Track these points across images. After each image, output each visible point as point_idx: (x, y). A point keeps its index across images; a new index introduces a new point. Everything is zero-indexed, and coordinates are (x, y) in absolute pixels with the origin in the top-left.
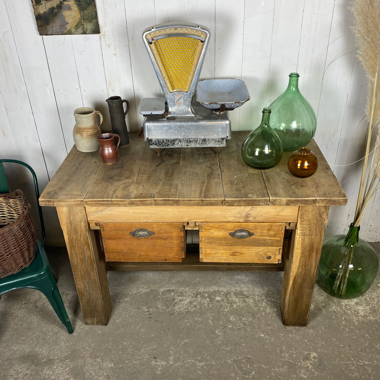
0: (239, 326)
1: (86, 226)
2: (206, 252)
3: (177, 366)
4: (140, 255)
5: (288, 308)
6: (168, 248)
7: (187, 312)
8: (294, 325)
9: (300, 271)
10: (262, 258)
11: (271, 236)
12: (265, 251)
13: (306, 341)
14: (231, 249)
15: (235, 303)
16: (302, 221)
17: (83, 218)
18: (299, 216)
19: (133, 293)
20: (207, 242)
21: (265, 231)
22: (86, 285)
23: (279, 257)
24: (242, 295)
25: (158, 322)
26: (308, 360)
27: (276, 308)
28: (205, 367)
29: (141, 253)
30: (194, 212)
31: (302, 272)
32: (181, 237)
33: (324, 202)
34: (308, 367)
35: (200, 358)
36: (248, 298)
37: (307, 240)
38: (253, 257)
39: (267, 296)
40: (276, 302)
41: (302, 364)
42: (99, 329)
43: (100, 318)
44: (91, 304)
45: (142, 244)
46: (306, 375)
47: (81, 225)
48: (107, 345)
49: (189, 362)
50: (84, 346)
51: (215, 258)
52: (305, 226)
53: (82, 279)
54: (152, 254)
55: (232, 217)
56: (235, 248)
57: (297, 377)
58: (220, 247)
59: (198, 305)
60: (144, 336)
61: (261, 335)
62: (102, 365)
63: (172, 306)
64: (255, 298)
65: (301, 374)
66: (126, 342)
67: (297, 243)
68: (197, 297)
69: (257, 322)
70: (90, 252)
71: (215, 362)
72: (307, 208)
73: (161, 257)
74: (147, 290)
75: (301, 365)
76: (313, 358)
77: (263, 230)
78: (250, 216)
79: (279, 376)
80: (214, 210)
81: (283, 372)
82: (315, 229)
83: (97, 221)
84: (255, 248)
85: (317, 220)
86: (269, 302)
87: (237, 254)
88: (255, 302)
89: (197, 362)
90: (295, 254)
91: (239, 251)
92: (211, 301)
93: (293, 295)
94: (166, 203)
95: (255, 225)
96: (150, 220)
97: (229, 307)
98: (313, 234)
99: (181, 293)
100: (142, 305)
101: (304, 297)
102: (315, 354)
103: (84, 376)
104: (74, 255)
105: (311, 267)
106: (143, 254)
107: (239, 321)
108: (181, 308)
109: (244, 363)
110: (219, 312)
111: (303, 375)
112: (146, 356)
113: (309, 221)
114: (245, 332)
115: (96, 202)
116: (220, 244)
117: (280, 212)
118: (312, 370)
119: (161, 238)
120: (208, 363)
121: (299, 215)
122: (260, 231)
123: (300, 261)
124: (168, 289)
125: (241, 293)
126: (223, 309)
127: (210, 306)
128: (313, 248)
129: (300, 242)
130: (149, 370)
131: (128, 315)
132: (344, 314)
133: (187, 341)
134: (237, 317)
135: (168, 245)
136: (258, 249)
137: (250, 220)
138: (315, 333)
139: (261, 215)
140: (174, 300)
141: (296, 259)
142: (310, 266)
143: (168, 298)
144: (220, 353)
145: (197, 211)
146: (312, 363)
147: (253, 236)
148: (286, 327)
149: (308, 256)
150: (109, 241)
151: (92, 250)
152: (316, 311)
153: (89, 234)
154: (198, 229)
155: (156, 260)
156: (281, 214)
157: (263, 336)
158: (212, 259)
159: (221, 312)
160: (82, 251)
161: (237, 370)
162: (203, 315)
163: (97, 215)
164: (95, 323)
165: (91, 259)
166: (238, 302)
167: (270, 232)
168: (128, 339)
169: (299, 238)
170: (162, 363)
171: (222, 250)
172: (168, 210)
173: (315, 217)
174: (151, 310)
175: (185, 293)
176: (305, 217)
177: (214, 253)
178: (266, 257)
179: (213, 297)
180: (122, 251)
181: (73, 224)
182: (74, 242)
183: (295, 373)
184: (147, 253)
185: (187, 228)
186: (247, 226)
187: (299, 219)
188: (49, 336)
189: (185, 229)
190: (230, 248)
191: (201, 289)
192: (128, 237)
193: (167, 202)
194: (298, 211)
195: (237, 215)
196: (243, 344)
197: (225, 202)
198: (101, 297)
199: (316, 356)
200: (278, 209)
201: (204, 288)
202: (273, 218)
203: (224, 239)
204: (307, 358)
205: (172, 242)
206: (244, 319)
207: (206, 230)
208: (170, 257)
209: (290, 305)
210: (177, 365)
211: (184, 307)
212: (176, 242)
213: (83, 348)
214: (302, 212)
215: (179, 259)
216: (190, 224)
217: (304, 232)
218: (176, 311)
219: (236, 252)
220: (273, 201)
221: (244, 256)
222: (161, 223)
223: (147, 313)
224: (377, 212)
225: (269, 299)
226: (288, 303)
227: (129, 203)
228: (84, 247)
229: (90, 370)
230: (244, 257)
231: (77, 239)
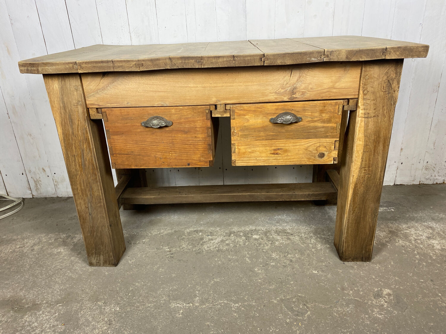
0: (285, 263)
1: (83, 112)
2: (241, 151)
3: (204, 308)
4: (156, 157)
5: (347, 232)
6: (192, 146)
7: (218, 251)
8: (355, 259)
9: (362, 174)
10: (312, 156)
11: (324, 122)
12: (316, 145)
13: (374, 277)
14: (272, 144)
15: (277, 240)
16: (365, 95)
17: (80, 100)
18: (361, 87)
19: (153, 234)
20: (241, 135)
21: (317, 114)
22: (88, 204)
23: (335, 154)
24: (285, 233)
25: (182, 261)
26: (380, 297)
27: (329, 244)
28: (243, 309)
29: (156, 154)
30: (223, 87)
31: (365, 176)
32: (207, 128)
33: (398, 53)
34: (383, 305)
35: (235, 298)
36: (292, 236)
37: (371, 125)
38: (300, 156)
39: (316, 233)
40: (328, 238)
41: (374, 302)
42: (106, 270)
43: (107, 255)
44: (95, 233)
45: (157, 141)
46: (382, 314)
47: (78, 111)
48: (114, 286)
49: (220, 303)
50: (83, 289)
51: (251, 159)
52: (368, 102)
53: (83, 195)
54: (171, 156)
55: (274, 94)
56: (277, 143)
57: (369, 317)
58: (258, 143)
59: (231, 243)
60: (163, 276)
61: (314, 272)
62: (104, 309)
63: (200, 245)
64: (301, 235)
65: (374, 313)
66: (138, 282)
67: (359, 130)
68: (230, 236)
69: (307, 259)
70: (91, 153)
71: (255, 302)
72: (372, 72)
73: (182, 160)
74: (170, 231)
75: (372, 303)
76: (386, 295)
77: (314, 112)
78: (297, 92)
79: (345, 316)
80: (250, 84)
81: (350, 312)
82: (381, 106)
83: (99, 105)
84: (303, 141)
85: (385, 92)
86: (318, 239)
87: (279, 152)
88: (301, 239)
89: (232, 303)
90: (355, 148)
91: (282, 148)
92: (247, 239)
93: (353, 213)
94: (185, 63)
95: (304, 104)
96: (166, 103)
97: (270, 244)
98: (379, 115)
99: (211, 233)
100: (162, 245)
101: (368, 216)
102: (388, 290)
103: (77, 322)
104: (71, 158)
105: (377, 168)
106: (159, 157)
107: (284, 258)
108: (211, 246)
109: (294, 302)
110: (257, 250)
111: (378, 315)
112: (163, 297)
113: (374, 93)
114: (293, 269)
115: (93, 65)
116: (258, 138)
117: (336, 82)
118: (389, 309)
119: (182, 131)
120: (246, 303)
121: (361, 84)
122: (310, 114)
123: (362, 158)
124: (195, 229)
125: (284, 231)
126: (262, 247)
127: (247, 244)
128: (379, 137)
129: (363, 129)
130: (166, 314)
131: (144, 256)
132: (416, 248)
133: (218, 280)
134: (281, 254)
135: (190, 141)
136: (307, 142)
137: (297, 98)
138: (384, 268)
139: (311, 89)
140: (202, 239)
141: (357, 155)
142: (375, 166)
143: (194, 237)
144: (261, 292)
145: (227, 86)
146: (386, 300)
147: (301, 123)
148: (345, 263)
149: (373, 150)
150: (115, 137)
151: (93, 151)
152: (380, 246)
153: (88, 125)
154: (229, 116)
155: (176, 165)
156: (337, 85)
157: (316, 272)
158: (247, 161)
159: (261, 250)
160: (81, 153)
161: (285, 311)
162: (238, 253)
163: (98, 96)
164: (102, 262)
165: (93, 164)
166: (280, 240)
167: (324, 115)
168: (141, 279)
169: (362, 121)
170: (185, 305)
171: (260, 146)
172: (190, 85)
173: (383, 87)
174: (174, 250)
175: (216, 233)
176: (369, 88)
177: (250, 152)
178: (317, 154)
179: (250, 235)
180: (132, 152)
181: (67, 110)
182: (70, 138)
183: (367, 313)
184: (166, 154)
185: (216, 115)
186: (293, 107)
187: (361, 92)
188: (41, 278)
189: (213, 116)
190: (270, 143)
191: (235, 229)
192: (139, 130)
193: (186, 61)
194: (359, 79)
195: (280, 89)
196: (291, 281)
197: (264, 59)
198: (107, 223)
199: (390, 292)
200: (334, 78)
201: (238, 227)
202: (327, 92)
203: (263, 130)
204: (378, 295)
205: (196, 137)
206: (289, 256)
207: (240, 115)
208: (194, 160)
209: (350, 229)
210: (204, 306)
211: (215, 246)
212: (201, 136)
213: (83, 290)
214: (366, 80)
215: (206, 162)
216: (218, 107)
217: (368, 111)
218: (204, 250)
219: (278, 149)
220: (329, 53)
221: (289, 154)
222: (181, 107)
223: (168, 253)
224: (434, 144)
225: (319, 236)
226: (347, 225)
227: (135, 64)
228: (83, 146)
229: (88, 315)
230: (289, 156)
231: (73, 133)
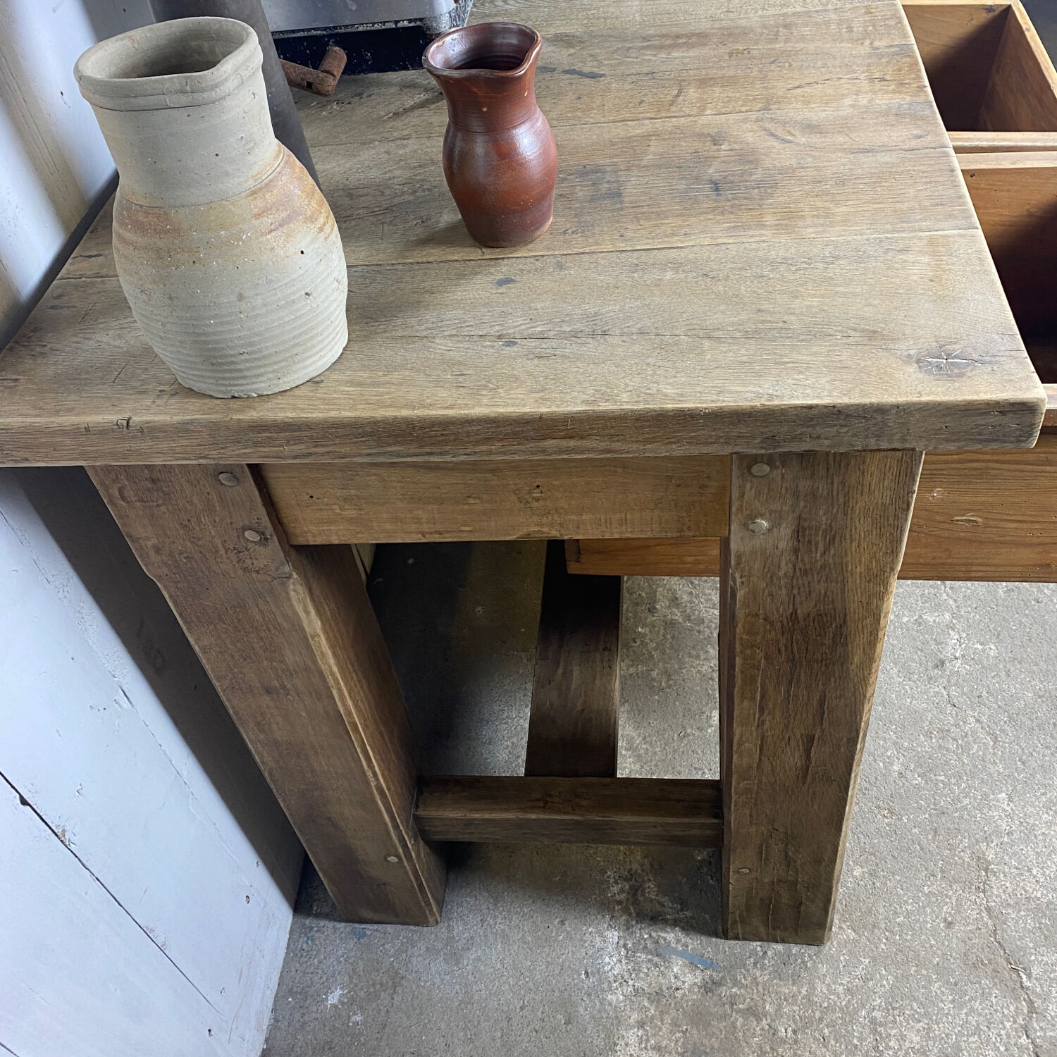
168: (875, 760)
